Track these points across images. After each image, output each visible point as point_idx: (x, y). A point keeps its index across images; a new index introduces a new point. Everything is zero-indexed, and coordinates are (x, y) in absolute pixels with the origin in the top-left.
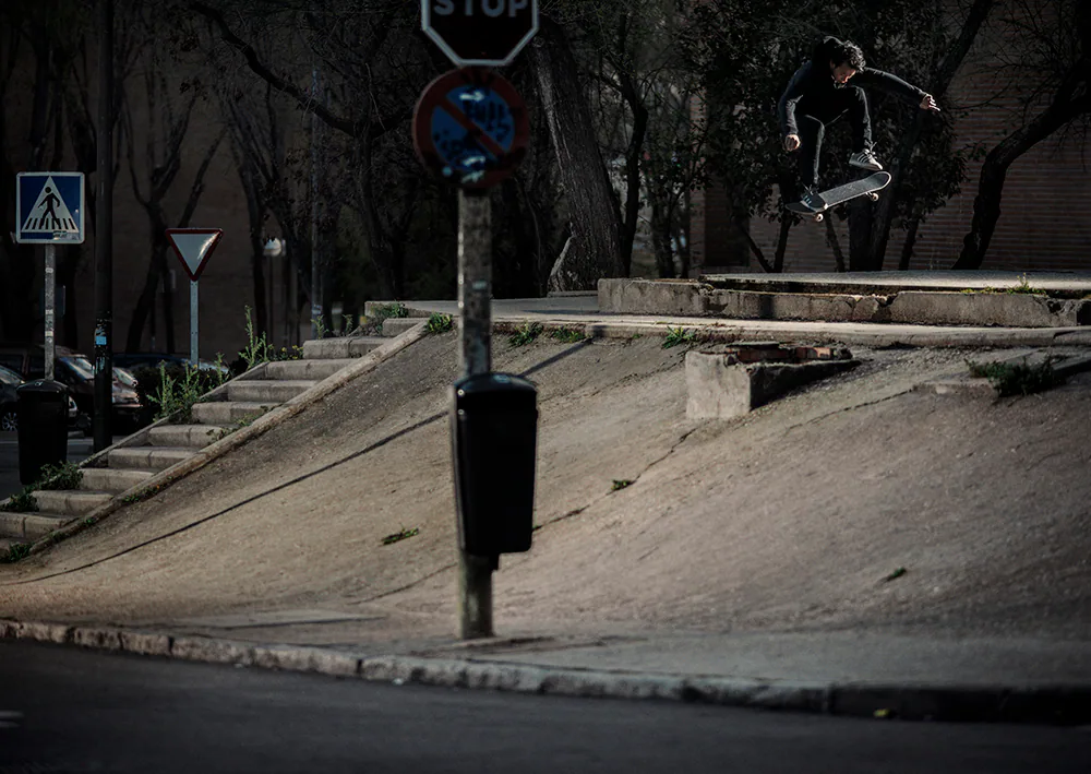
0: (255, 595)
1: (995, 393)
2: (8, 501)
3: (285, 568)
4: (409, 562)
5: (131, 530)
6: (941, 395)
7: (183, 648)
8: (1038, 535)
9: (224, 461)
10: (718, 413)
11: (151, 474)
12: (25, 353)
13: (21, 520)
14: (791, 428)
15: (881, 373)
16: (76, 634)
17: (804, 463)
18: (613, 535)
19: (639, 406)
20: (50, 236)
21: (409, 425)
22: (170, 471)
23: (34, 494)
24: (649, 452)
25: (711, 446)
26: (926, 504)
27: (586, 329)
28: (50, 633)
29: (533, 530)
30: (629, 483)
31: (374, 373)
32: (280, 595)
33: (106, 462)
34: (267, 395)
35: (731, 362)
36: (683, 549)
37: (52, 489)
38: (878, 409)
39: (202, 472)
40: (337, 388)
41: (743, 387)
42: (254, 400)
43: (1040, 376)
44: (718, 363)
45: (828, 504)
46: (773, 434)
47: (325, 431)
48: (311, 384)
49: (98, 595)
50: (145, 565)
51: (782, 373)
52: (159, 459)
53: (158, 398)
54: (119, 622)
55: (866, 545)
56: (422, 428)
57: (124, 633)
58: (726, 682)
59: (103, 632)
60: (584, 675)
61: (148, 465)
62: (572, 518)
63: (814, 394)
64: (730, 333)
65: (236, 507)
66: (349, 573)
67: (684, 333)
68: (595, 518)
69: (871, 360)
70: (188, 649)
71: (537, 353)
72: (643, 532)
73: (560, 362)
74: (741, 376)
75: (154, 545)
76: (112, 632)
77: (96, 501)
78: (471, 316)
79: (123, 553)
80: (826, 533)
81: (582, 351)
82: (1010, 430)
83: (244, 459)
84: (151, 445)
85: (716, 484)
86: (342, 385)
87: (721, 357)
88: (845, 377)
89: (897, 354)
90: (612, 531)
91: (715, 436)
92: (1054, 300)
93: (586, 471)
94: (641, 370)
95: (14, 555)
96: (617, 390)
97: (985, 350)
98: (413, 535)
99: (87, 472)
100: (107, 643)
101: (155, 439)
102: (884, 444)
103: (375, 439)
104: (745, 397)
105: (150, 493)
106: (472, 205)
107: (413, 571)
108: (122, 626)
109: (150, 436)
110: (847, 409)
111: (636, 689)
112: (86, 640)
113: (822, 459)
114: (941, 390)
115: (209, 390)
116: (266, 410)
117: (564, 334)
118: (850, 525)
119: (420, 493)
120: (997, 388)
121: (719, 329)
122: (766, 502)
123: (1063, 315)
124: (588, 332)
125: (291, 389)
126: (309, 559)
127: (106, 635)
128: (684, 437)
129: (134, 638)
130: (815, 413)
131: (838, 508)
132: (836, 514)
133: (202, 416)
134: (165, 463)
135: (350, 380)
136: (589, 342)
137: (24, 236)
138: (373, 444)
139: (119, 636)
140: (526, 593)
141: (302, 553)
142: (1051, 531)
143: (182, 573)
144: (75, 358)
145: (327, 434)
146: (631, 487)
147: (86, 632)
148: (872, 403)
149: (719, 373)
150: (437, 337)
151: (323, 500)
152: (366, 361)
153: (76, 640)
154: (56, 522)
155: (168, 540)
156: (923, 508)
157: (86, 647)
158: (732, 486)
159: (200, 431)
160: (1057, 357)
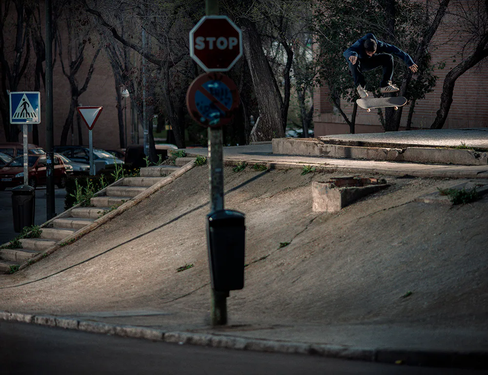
0: (120, 297)
1: (451, 203)
2: (8, 244)
3: (133, 282)
4: (189, 282)
5: (65, 259)
6: (426, 203)
7: (84, 326)
8: (471, 276)
9: (105, 225)
10: (327, 210)
11: (73, 232)
12: (15, 148)
13: (14, 253)
14: (360, 218)
15: (399, 191)
16: (36, 319)
17: (366, 236)
18: (280, 270)
19: (291, 204)
20: (25, 120)
21: (188, 211)
22: (81, 231)
23: (20, 240)
24: (296, 229)
25: (324, 226)
26: (420, 259)
27: (267, 165)
28: (24, 318)
29: (244, 267)
30: (287, 244)
31: (172, 184)
32: (131, 297)
33: (52, 225)
34: (124, 193)
35: (332, 187)
36: (312, 278)
37: (28, 238)
38: (398, 210)
39: (95, 231)
40: (156, 191)
41: (338, 198)
42: (118, 196)
43: (471, 195)
44: (326, 187)
45: (377, 257)
46: (351, 222)
47: (150, 212)
48: (143, 189)
49: (46, 301)
50: (71, 279)
51: (355, 191)
52: (76, 224)
53: (75, 195)
54: (55, 314)
55: (394, 278)
56: (194, 212)
57: (57, 319)
58: (328, 346)
59: (48, 318)
60: (265, 342)
61: (71, 227)
62: (262, 261)
63: (370, 201)
64: (332, 168)
65: (111, 249)
66: (163, 286)
67: (311, 168)
68: (272, 261)
69: (395, 184)
70: (86, 326)
71: (245, 176)
72: (294, 269)
73: (256, 180)
74: (337, 193)
75: (75, 268)
76: (52, 318)
77: (48, 245)
78: (215, 184)
79: (62, 271)
80: (376, 272)
81: (265, 175)
82: (458, 222)
83: (114, 225)
84: (72, 217)
85: (326, 246)
86: (158, 190)
87: (328, 184)
88: (384, 192)
89: (407, 181)
90: (280, 268)
91: (326, 221)
92: (477, 152)
93: (268, 237)
94: (292, 185)
95: (12, 270)
96: (281, 195)
97: (446, 180)
98: (190, 267)
99: (44, 230)
100: (49, 323)
101: (74, 215)
102: (401, 228)
103: (173, 217)
104: (339, 203)
105: (73, 241)
106: (214, 134)
107: (191, 286)
108: (56, 315)
109: (72, 213)
110: (385, 210)
111: (288, 348)
112: (40, 322)
113: (374, 234)
114: (427, 201)
115: (98, 191)
116: (124, 202)
117: (257, 167)
118: (386, 268)
119: (194, 246)
120: (452, 201)
121: (327, 166)
122: (349, 256)
123: (481, 159)
124: (268, 166)
125: (135, 191)
126: (144, 279)
127: (49, 319)
128: (312, 221)
129: (62, 321)
130: (370, 211)
131: (381, 260)
132: (380, 262)
133: (95, 203)
134: (79, 227)
135: (161, 187)
136: (268, 171)
137: (13, 120)
138: (172, 219)
139: (55, 320)
140: (242, 299)
141: (141, 275)
142: (477, 274)
143: (88, 283)
144: (38, 149)
145: (152, 214)
146: (287, 246)
147: (40, 318)
148: (396, 207)
149: (327, 191)
150: (200, 167)
151: (150, 248)
152: (168, 179)
153: (36, 321)
154: (30, 254)
155: (81, 266)
156: (419, 260)
157: (40, 324)
158: (333, 247)
159: (94, 211)
160: (478, 185)
